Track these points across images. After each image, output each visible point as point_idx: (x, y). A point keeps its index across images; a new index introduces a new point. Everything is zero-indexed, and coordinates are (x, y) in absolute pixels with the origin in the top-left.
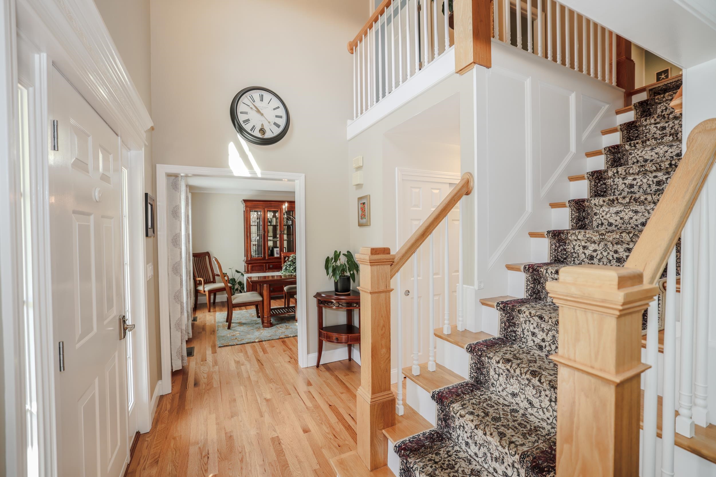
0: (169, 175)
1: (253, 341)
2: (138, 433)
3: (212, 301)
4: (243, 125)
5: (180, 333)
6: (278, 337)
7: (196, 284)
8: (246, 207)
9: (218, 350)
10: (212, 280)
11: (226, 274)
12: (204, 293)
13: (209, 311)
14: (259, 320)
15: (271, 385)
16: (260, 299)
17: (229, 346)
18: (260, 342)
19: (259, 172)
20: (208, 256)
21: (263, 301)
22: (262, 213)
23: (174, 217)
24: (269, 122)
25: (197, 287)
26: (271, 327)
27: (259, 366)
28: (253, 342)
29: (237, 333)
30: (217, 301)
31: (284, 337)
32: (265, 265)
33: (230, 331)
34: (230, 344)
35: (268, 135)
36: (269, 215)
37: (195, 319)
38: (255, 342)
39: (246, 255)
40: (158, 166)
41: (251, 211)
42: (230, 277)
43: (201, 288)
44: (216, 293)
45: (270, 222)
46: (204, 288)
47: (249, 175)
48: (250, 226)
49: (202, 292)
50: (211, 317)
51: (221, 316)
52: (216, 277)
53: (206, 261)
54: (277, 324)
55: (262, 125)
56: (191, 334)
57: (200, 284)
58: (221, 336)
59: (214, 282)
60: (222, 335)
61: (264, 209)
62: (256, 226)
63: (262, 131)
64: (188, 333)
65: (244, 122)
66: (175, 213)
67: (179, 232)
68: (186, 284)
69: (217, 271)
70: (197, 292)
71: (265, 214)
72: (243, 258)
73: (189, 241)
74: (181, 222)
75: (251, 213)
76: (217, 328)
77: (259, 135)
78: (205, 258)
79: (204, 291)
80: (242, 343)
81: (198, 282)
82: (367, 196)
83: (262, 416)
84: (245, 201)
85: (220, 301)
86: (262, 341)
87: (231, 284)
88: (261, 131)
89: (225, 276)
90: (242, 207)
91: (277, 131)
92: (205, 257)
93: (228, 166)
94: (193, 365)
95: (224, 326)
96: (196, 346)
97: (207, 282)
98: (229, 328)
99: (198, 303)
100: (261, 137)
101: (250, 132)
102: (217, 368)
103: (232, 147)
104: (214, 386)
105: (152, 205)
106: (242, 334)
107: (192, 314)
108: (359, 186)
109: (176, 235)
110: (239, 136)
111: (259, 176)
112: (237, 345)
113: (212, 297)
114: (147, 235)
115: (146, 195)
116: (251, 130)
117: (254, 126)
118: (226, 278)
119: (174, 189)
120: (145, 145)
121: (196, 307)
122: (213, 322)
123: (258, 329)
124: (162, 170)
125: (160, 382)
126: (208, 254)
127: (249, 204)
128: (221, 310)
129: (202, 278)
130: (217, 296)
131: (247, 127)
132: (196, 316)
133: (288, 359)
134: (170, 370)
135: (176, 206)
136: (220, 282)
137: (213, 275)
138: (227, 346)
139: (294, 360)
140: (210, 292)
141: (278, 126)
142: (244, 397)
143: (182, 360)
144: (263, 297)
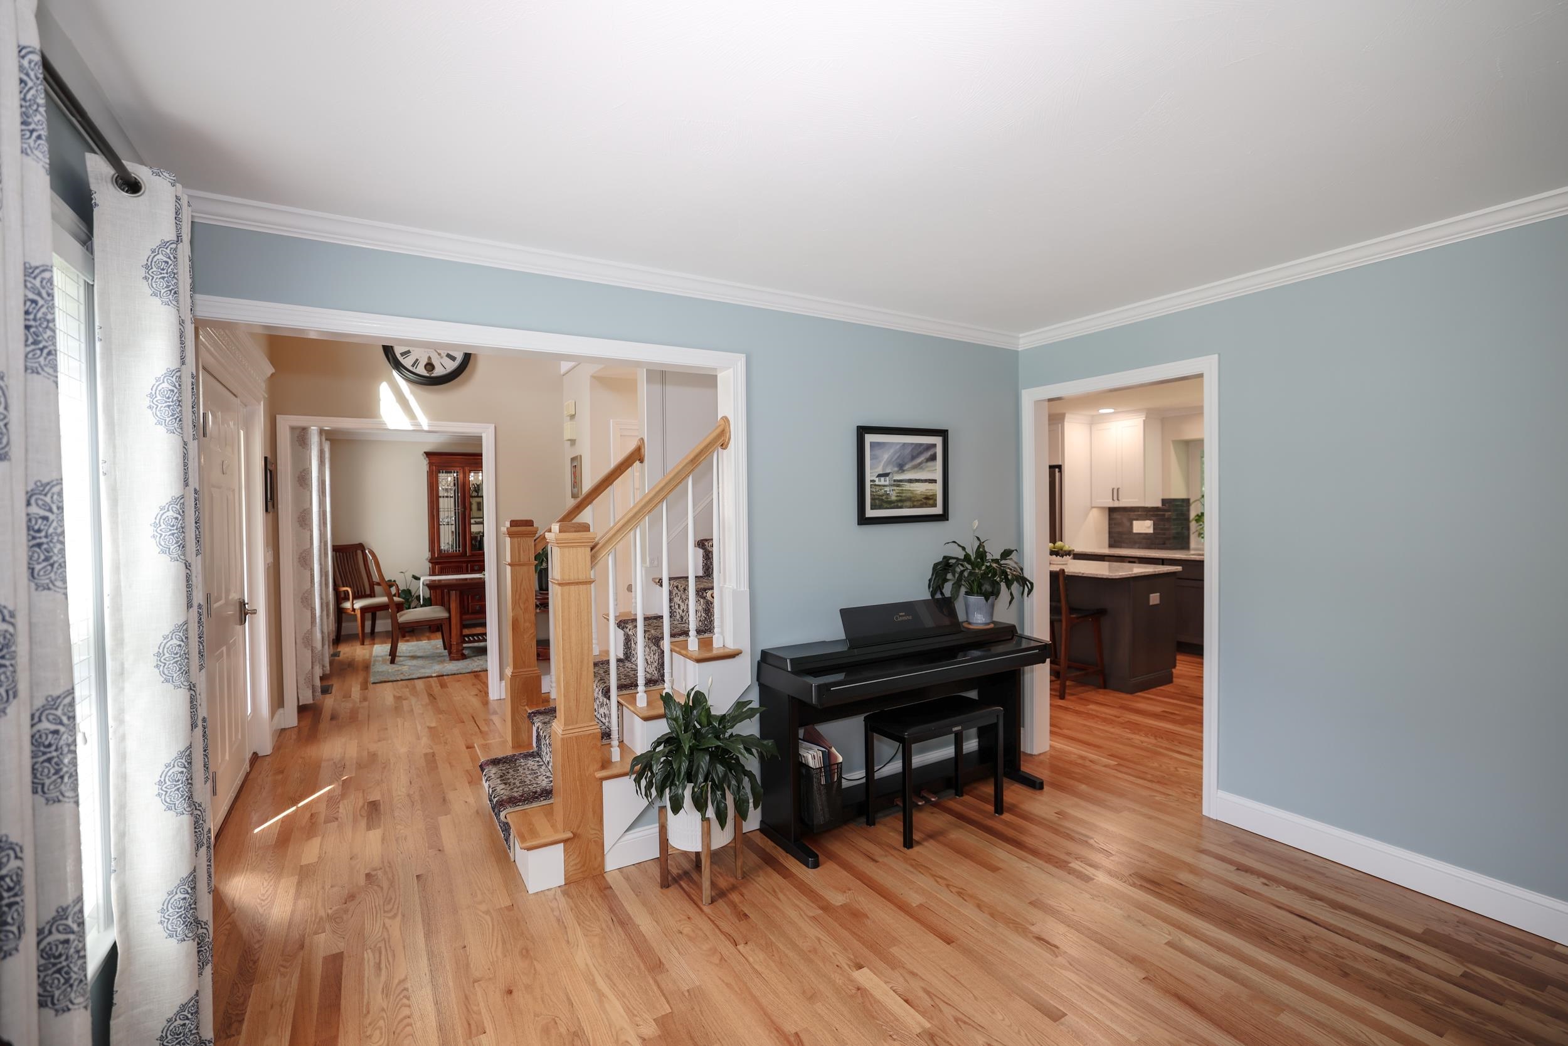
0: (293, 429)
1: (429, 675)
2: (255, 754)
3: (368, 629)
4: (400, 359)
5: (310, 651)
6: (469, 671)
7: (340, 598)
8: (430, 464)
9: (371, 686)
10: (368, 592)
11: (395, 581)
12: (353, 613)
13: (363, 644)
14: (446, 652)
15: (441, 716)
16: (445, 615)
17: (389, 682)
18: (439, 676)
19: (424, 422)
20: (362, 551)
21: (450, 618)
22: (461, 476)
23: (301, 485)
24: (439, 354)
25: (341, 603)
26: (463, 659)
27: (429, 699)
28: (428, 677)
29: (405, 668)
30: (377, 629)
31: (479, 669)
32: (464, 565)
33: (393, 666)
34: (391, 679)
35: (439, 371)
36: (471, 479)
37: (336, 655)
38: (432, 677)
39: (432, 550)
40: (278, 416)
41: (440, 472)
42: (401, 588)
43: (347, 605)
44: (375, 614)
45: (476, 491)
46: (353, 605)
47: (411, 428)
48: (438, 497)
49: (350, 612)
50: (364, 651)
51: (381, 649)
52: (376, 587)
53: (357, 558)
54: (475, 656)
55: (429, 358)
56: (328, 668)
57: (346, 599)
58: (378, 672)
59: (372, 595)
60: (380, 670)
61: (463, 467)
62: (452, 500)
63: (430, 366)
64: (323, 666)
65: (402, 354)
66: (303, 479)
67: (308, 506)
68: (319, 588)
69: (376, 577)
70: (340, 613)
71: (465, 477)
72: (427, 554)
73: (325, 524)
74: (311, 492)
75: (440, 475)
76: (372, 663)
77: (425, 373)
78: (356, 555)
79: (354, 610)
80: (410, 677)
81: (342, 595)
82: (577, 457)
83: (419, 739)
84: (428, 454)
85: (384, 630)
86: (443, 676)
87: (403, 598)
88: (428, 367)
89: (391, 586)
90: (424, 464)
91: (451, 366)
92: (356, 552)
93: (379, 417)
94: (329, 702)
95: (384, 661)
96: (336, 685)
97: (357, 596)
98: (393, 662)
99: (343, 633)
100: (428, 375)
101: (411, 368)
102: (366, 704)
103: (384, 390)
104: (359, 719)
105: (271, 471)
106: (412, 668)
107: (331, 647)
108: (573, 442)
109: (305, 510)
110: (395, 373)
111: (426, 428)
112: (402, 680)
113: (368, 624)
114: (267, 510)
115: (266, 458)
116: (413, 366)
117: (417, 360)
118: (393, 590)
119: (301, 445)
120: (264, 397)
121: (339, 638)
122: (367, 657)
123: (443, 662)
124: (285, 423)
125: (281, 711)
126: (361, 547)
127: (435, 459)
128: (382, 643)
129: (350, 587)
130: (378, 622)
131: (407, 362)
132: (338, 650)
133: (475, 692)
134: (296, 704)
135: (304, 470)
136: (382, 596)
137: (370, 585)
138: (385, 682)
139: (484, 692)
140: (364, 610)
141: (453, 358)
142: (399, 726)
143: (313, 692)
144: (449, 612)
